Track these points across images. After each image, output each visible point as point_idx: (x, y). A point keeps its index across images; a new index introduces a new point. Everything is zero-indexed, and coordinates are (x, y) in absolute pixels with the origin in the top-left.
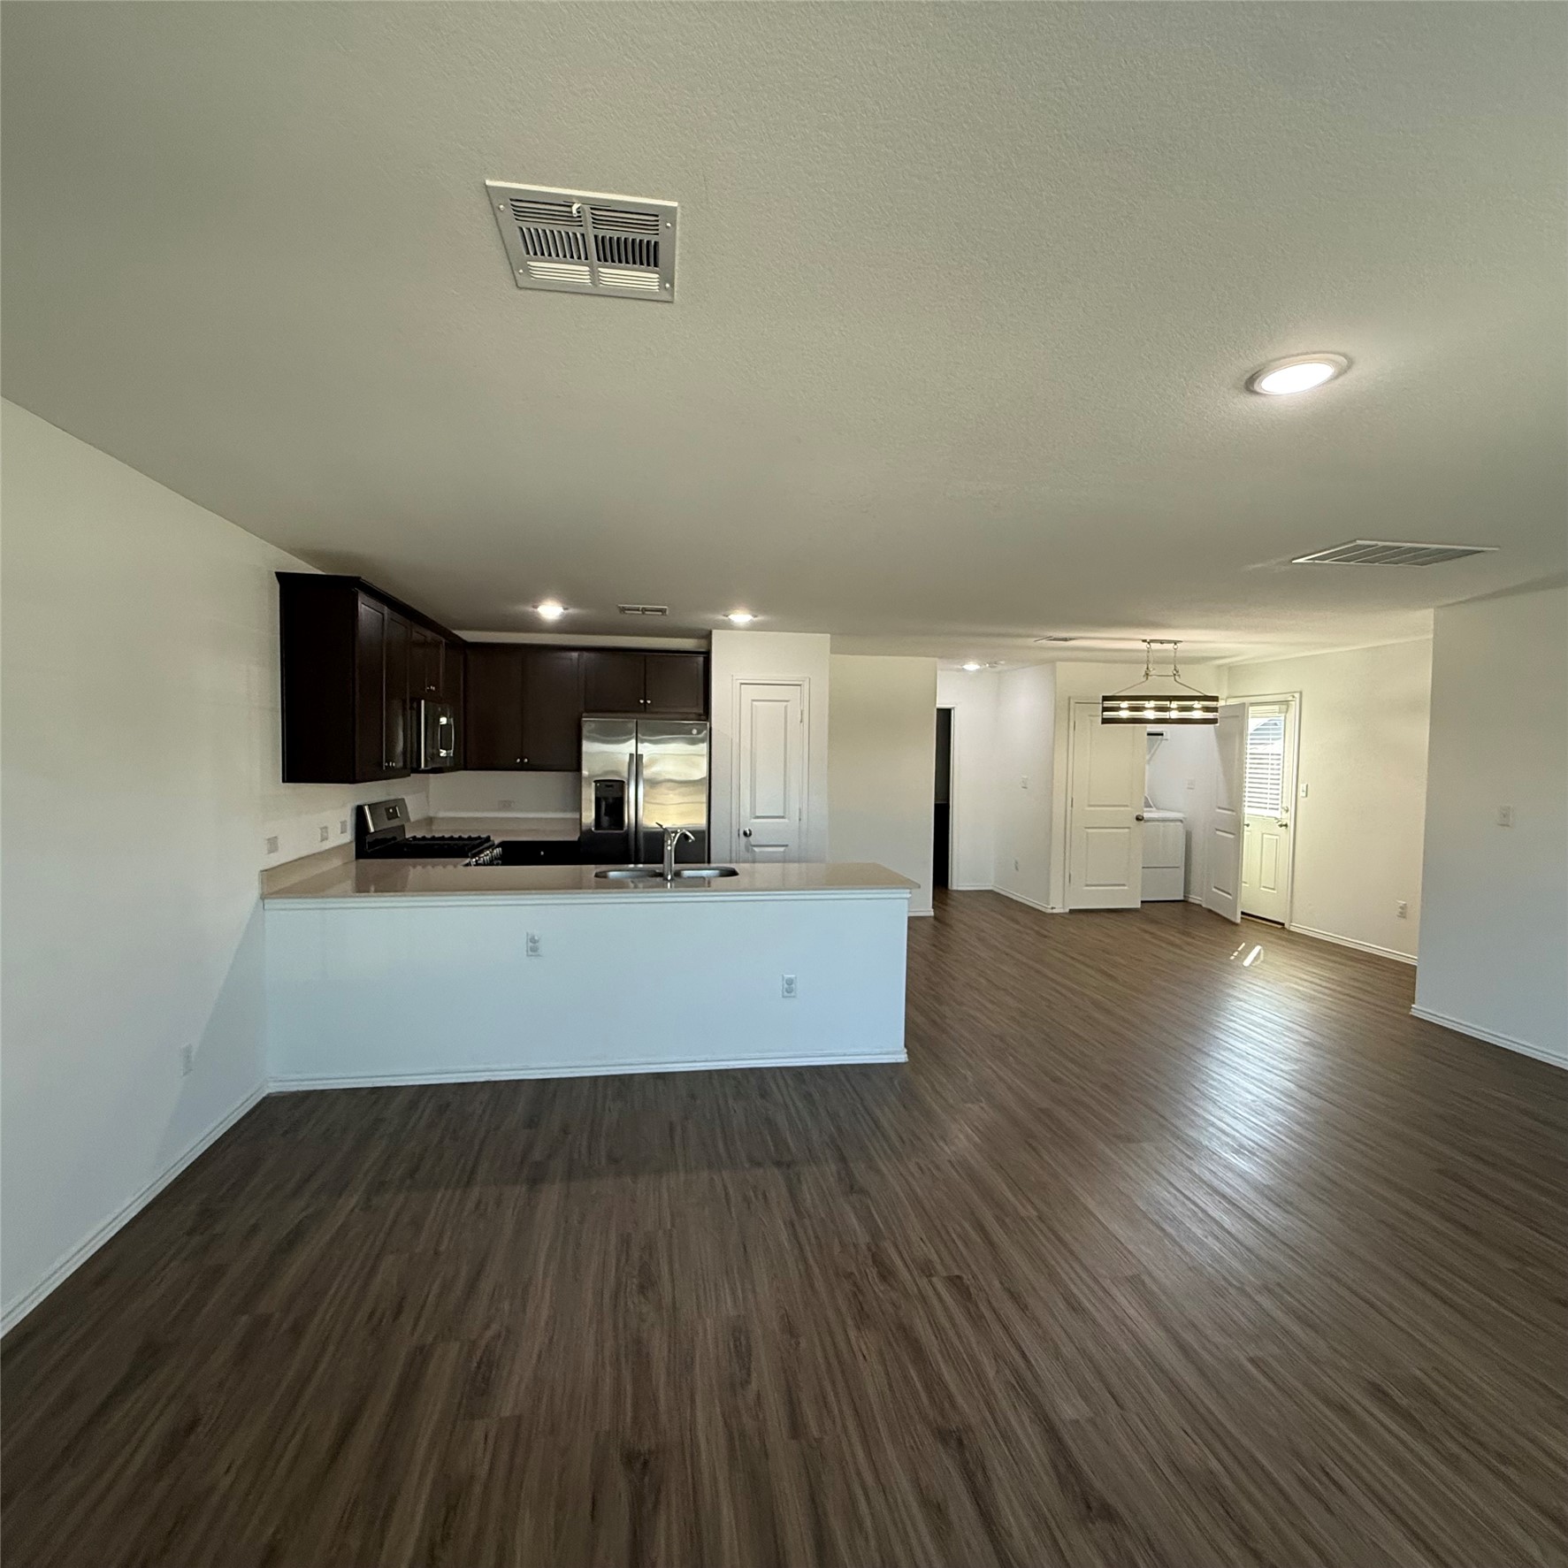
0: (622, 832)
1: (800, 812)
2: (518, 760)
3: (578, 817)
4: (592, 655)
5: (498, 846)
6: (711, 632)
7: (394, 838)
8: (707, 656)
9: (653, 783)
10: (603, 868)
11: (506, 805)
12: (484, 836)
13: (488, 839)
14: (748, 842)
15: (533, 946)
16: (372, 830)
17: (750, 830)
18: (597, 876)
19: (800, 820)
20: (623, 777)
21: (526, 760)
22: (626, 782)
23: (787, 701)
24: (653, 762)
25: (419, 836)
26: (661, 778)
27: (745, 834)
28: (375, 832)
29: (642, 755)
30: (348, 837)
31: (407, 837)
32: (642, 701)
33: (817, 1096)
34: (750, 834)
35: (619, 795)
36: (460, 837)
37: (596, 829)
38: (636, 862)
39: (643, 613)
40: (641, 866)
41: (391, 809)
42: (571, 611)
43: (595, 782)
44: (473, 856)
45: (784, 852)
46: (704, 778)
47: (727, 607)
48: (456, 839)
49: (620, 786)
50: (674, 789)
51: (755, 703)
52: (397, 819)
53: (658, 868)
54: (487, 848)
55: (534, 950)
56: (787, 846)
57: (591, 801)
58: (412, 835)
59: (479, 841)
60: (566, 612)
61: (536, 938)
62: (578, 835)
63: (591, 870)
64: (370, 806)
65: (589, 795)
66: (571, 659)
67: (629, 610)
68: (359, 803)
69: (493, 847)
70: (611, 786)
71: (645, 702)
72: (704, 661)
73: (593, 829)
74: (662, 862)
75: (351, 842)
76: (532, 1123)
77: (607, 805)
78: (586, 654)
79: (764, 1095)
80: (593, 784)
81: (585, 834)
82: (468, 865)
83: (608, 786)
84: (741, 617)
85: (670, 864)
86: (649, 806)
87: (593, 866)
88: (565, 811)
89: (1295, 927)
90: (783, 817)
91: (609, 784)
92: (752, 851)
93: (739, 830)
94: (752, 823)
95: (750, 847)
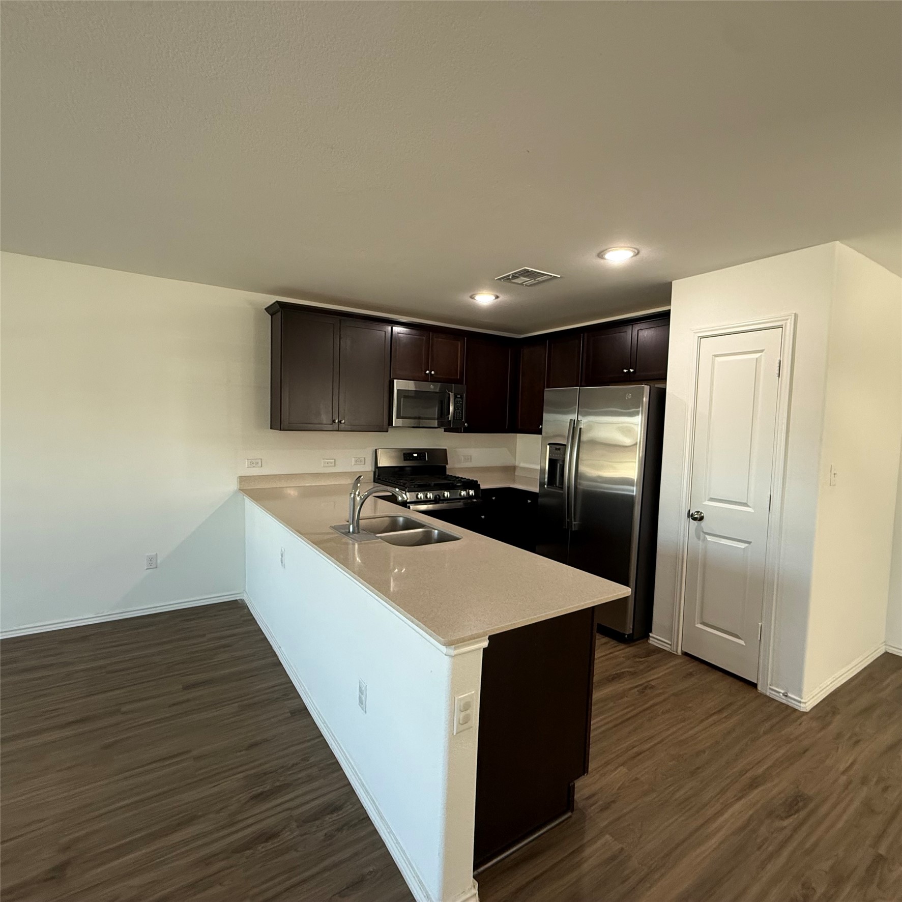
0: (563, 490)
6: (670, 284)
14: (699, 527)
17: (700, 514)
19: (769, 513)
20: (565, 441)
22: (566, 445)
24: (589, 427)
27: (693, 517)
29: (580, 422)
30: (367, 468)
32: (626, 371)
41: (416, 453)
45: (746, 548)
49: (563, 448)
51: (717, 359)
52: (422, 461)
55: (282, 561)
56: (749, 543)
57: (546, 460)
62: (539, 487)
65: (545, 456)
70: (559, 449)
71: (629, 371)
73: (546, 485)
75: (370, 471)
80: (549, 446)
81: (542, 485)
83: (556, 449)
90: (745, 505)
91: (558, 447)
92: (705, 540)
93: (689, 511)
94: (705, 506)
95: (700, 534)
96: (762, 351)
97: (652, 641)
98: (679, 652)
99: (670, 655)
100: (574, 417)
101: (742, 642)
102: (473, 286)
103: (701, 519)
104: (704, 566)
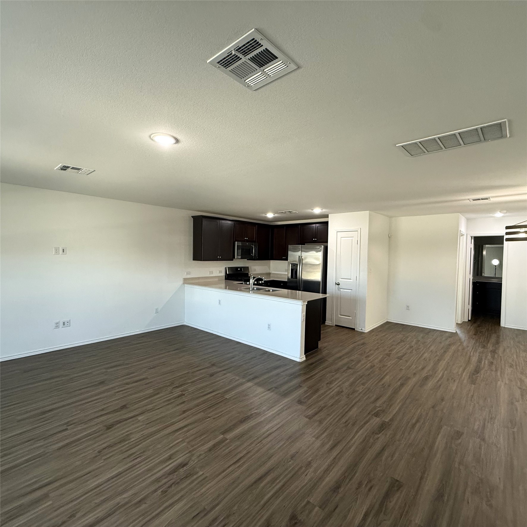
0: (297, 280)
1: (356, 278)
6: (328, 215)
14: (339, 287)
15: (219, 302)
16: (228, 273)
19: (356, 281)
22: (298, 264)
24: (306, 257)
26: (308, 263)
29: (302, 255)
37: (291, 278)
41: (239, 269)
43: (291, 264)
45: (351, 291)
51: (342, 238)
52: (241, 271)
56: (352, 290)
57: (290, 269)
62: (287, 280)
64: (229, 267)
70: (295, 265)
71: (315, 240)
72: (326, 225)
75: (224, 276)
85: (251, 285)
86: (304, 272)
90: (350, 279)
92: (340, 290)
93: (336, 283)
94: (340, 281)
95: (339, 289)
96: (353, 237)
97: (326, 324)
98: (334, 325)
99: (332, 326)
100: (300, 253)
101: (351, 318)
103: (339, 284)
104: (340, 298)
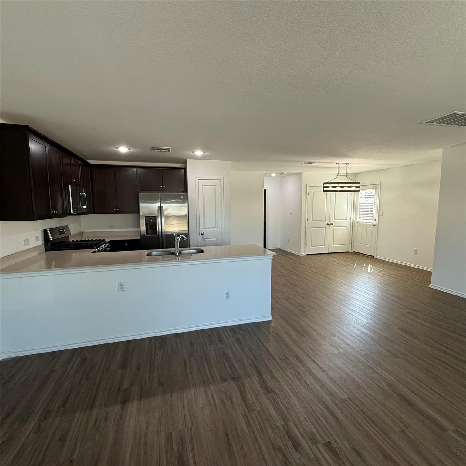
0: (156, 235)
1: (221, 226)
2: (115, 210)
3: (139, 230)
4: (142, 169)
5: (108, 243)
6: (186, 160)
7: (65, 241)
8: (185, 169)
9: (167, 217)
10: (150, 251)
11: (112, 227)
12: (102, 239)
13: (104, 240)
14: (203, 237)
15: (121, 287)
16: (51, 239)
17: (204, 233)
18: (147, 255)
19: (221, 228)
20: (156, 215)
21: (118, 209)
22: (157, 216)
23: (216, 186)
24: (167, 209)
25: (75, 240)
26: (170, 215)
27: (202, 234)
28: (53, 240)
29: (163, 207)
30: (41, 242)
31: (70, 240)
32: (161, 187)
33: (242, 340)
34: (204, 234)
35: (155, 222)
36: (92, 240)
37: (146, 234)
38: (163, 248)
39: (161, 151)
40: (164, 249)
41: (61, 230)
42: (132, 150)
43: (145, 217)
44: (97, 248)
45: (216, 240)
46: (186, 215)
47: (193, 149)
48: (90, 241)
49: (155, 218)
50: (176, 219)
51: (204, 186)
52: (64, 234)
53: (172, 250)
54: (103, 244)
55: (122, 288)
56: (217, 238)
57: (144, 224)
58: (72, 240)
59: (99, 241)
60: (129, 150)
61: (122, 284)
62: (140, 237)
63: (146, 252)
64: (50, 229)
65: (143, 222)
66: (133, 171)
67: (155, 149)
68: (45, 228)
69: (106, 243)
70: (152, 218)
71: (163, 187)
72: (184, 171)
73: (145, 235)
74: (174, 247)
75: (42, 244)
76: (124, 365)
77: (150, 226)
78: (139, 169)
79: (221, 341)
80: (145, 218)
81: (142, 236)
82: (94, 252)
83: (150, 218)
84: (199, 153)
85: (177, 248)
86: (166, 225)
87: (146, 250)
88: (135, 228)
89: (378, 257)
90: (215, 228)
91: (150, 217)
92: (205, 240)
93: (200, 233)
94: (205, 230)
100: (159, 204)
102: (118, 143)
